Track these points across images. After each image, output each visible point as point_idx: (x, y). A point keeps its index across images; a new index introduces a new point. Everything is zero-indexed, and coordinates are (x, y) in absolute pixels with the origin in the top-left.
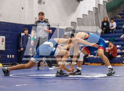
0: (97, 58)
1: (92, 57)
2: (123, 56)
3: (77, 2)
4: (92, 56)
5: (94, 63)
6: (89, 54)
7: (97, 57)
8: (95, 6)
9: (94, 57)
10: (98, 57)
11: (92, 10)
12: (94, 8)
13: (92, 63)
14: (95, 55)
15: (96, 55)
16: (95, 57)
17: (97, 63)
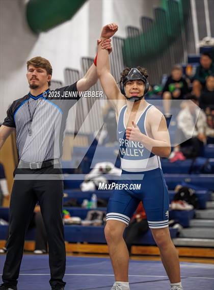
0: (90, 228)
1: (74, 223)
2: (172, 222)
3: (29, 36)
4: (76, 219)
5: (82, 243)
6: (66, 213)
7: (92, 224)
8: (85, 54)
9: (80, 224)
10: (95, 225)
11: (77, 66)
12: (83, 58)
13: (76, 243)
14: (83, 217)
15: (89, 215)
16: (86, 222)
17: (90, 243)
